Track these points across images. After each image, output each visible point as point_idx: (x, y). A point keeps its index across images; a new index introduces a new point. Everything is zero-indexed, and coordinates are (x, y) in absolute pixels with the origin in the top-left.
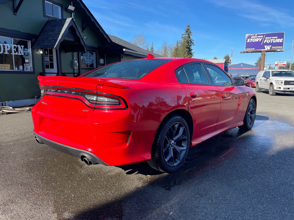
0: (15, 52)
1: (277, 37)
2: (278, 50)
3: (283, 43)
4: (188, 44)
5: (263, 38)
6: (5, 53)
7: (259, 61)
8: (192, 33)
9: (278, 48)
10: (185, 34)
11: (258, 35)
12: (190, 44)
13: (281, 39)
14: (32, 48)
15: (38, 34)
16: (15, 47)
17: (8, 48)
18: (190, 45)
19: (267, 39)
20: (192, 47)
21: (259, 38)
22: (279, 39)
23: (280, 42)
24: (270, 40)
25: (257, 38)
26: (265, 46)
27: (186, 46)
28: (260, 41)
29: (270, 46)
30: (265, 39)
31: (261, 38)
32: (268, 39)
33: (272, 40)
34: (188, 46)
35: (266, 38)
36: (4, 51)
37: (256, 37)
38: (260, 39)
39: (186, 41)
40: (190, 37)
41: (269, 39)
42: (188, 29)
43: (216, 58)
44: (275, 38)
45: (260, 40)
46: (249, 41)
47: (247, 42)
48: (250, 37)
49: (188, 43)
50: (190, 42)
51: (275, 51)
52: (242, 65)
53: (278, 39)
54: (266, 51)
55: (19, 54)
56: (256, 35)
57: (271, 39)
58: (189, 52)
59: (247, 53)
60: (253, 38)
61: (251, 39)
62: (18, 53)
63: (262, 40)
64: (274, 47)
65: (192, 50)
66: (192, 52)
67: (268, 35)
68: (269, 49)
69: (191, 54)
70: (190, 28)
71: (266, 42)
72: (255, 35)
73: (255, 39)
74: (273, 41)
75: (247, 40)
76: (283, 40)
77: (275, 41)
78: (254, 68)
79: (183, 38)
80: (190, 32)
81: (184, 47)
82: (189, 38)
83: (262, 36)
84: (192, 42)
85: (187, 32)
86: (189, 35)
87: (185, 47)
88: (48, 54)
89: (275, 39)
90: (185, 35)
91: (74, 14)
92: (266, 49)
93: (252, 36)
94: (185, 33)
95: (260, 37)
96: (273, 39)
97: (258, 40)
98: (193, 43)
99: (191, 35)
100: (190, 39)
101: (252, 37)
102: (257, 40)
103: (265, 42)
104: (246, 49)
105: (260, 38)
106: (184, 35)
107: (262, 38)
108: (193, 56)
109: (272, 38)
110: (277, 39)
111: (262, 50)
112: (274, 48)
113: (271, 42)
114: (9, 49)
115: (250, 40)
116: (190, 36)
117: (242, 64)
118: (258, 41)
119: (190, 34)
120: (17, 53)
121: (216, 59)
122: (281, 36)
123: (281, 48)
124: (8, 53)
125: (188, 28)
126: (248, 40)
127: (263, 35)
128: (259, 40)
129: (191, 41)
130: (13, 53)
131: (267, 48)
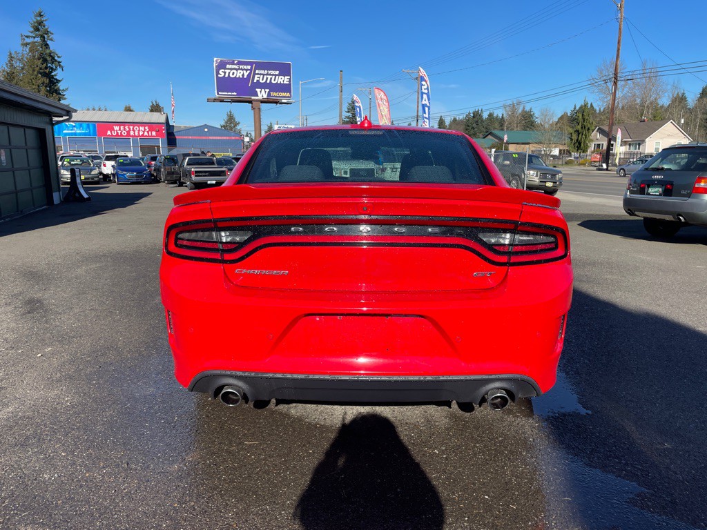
1: (277, 72)
2: (284, 101)
3: (290, 85)
4: (45, 65)
5: (251, 70)
7: (228, 121)
8: (52, 34)
9: (282, 97)
10: (31, 34)
11: (240, 63)
12: (49, 65)
13: (286, 77)
18: (52, 68)
19: (258, 74)
20: (58, 74)
21: (242, 69)
22: (283, 77)
23: (285, 82)
24: (265, 77)
25: (239, 69)
26: (257, 90)
27: (41, 69)
28: (245, 77)
29: (267, 90)
30: (255, 74)
31: (247, 70)
32: (261, 74)
33: (269, 77)
34: (47, 71)
35: (257, 72)
37: (236, 67)
38: (245, 71)
39: (37, 55)
40: (48, 45)
41: (264, 75)
42: (40, 23)
43: (129, 107)
44: (273, 72)
45: (246, 74)
46: (223, 74)
47: (219, 76)
48: (222, 65)
49: (45, 61)
50: (49, 59)
51: (276, 103)
52: (206, 130)
53: (280, 77)
54: (262, 102)
56: (236, 62)
57: (267, 74)
58: (50, 87)
59: (221, 102)
60: (231, 69)
61: (227, 71)
63: (249, 75)
64: (275, 94)
65: (58, 81)
66: (61, 88)
67: (261, 66)
68: (265, 96)
69: (57, 92)
70: (44, 19)
71: (258, 81)
72: (233, 61)
73: (235, 71)
74: (271, 78)
75: (218, 73)
76: (290, 79)
77: (275, 80)
78: (233, 138)
79: (26, 45)
80: (47, 32)
81: (34, 71)
82: (44, 47)
83: (249, 67)
84: (56, 61)
85: (37, 29)
86: (44, 41)
87: (36, 73)
89: (276, 75)
90: (32, 37)
92: (260, 97)
93: (229, 63)
94: (32, 32)
95: (245, 67)
96: (270, 75)
97: (242, 73)
98: (59, 62)
99: (51, 40)
100: (48, 51)
101: (228, 66)
102: (239, 74)
103: (255, 81)
104: (218, 94)
105: (244, 69)
106: (27, 37)
107: (249, 70)
108: (65, 99)
109: (269, 72)
110: (279, 75)
111: (253, 98)
112: (275, 96)
113: (268, 82)
115: (225, 73)
116: (49, 42)
117: (206, 126)
118: (241, 77)
119: (46, 36)
121: (131, 111)
122: (284, 69)
123: (288, 97)
125: (39, 18)
126: (221, 72)
127: (251, 64)
128: (243, 75)
129: (53, 58)
131: (262, 94)
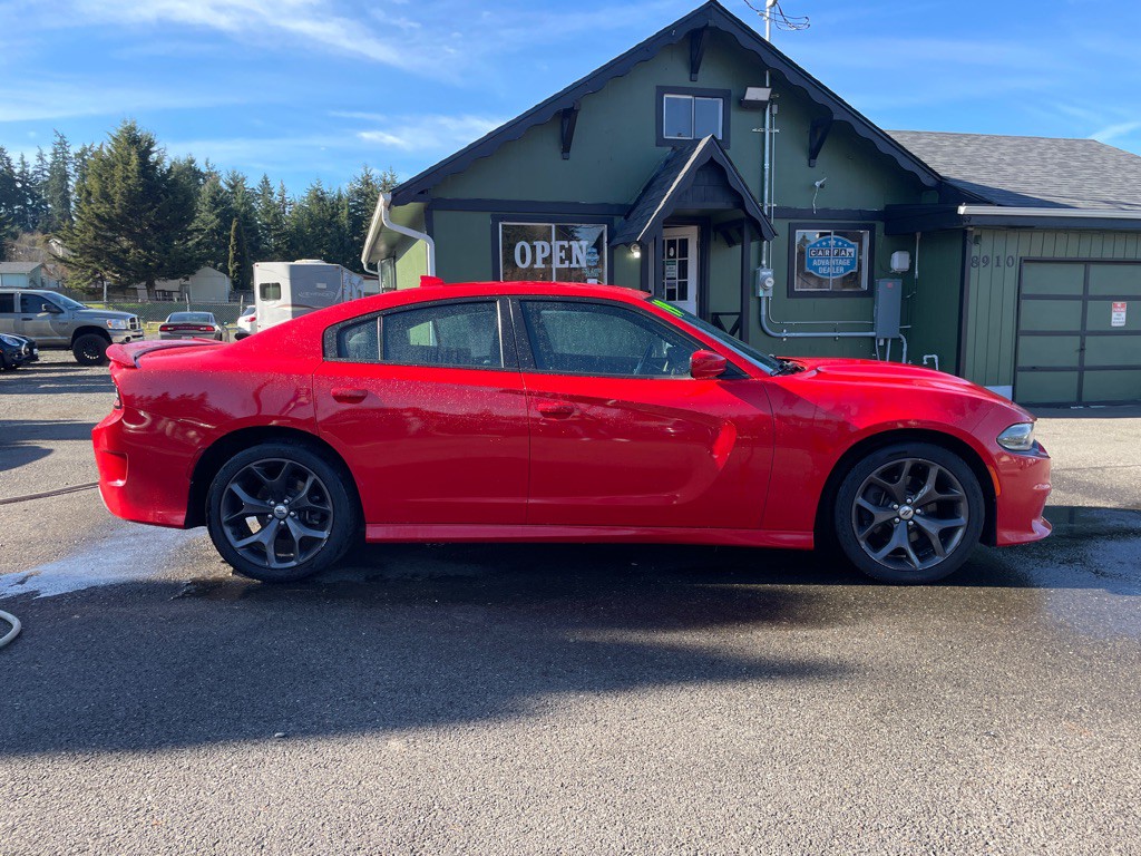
0: (562, 261)
6: (535, 266)
14: (612, 244)
15: (632, 203)
16: (562, 247)
17: (543, 251)
36: (534, 261)
55: (574, 265)
62: (571, 263)
88: (675, 256)
91: (775, 111)
114: (546, 254)
120: (567, 262)
124: (543, 266)
130: (556, 264)
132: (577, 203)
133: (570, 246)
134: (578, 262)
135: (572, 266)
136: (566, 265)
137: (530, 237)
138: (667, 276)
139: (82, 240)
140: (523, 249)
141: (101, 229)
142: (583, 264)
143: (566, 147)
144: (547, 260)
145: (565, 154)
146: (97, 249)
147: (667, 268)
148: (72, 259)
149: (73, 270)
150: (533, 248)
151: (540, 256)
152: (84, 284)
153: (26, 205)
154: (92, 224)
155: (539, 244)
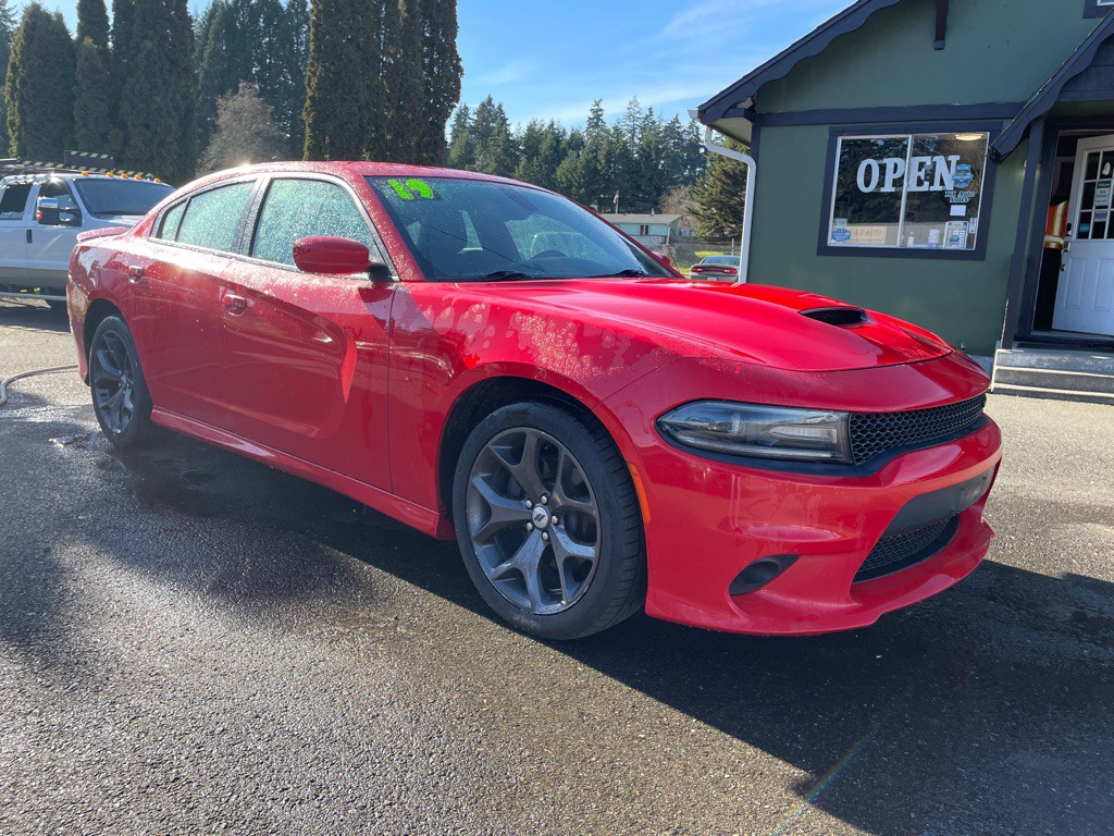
0: (919, 183)
6: (882, 190)
16: (921, 165)
17: (894, 171)
36: (881, 183)
55: (937, 187)
62: (932, 184)
114: (898, 175)
120: (927, 183)
124: (893, 190)
130: (909, 187)
132: (949, 107)
133: (934, 164)
134: (942, 183)
135: (932, 189)
136: (925, 187)
137: (880, 152)
138: (1096, 203)
139: (711, 194)
140: (869, 169)
141: (728, 185)
142: (949, 186)
143: (940, 34)
144: (898, 182)
145: (940, 43)
146: (721, 202)
147: (1098, 191)
148: (701, 212)
149: (701, 221)
150: (883, 168)
151: (890, 176)
152: (708, 234)
153: (705, 168)
154: (720, 180)
155: (889, 162)
